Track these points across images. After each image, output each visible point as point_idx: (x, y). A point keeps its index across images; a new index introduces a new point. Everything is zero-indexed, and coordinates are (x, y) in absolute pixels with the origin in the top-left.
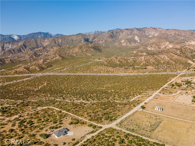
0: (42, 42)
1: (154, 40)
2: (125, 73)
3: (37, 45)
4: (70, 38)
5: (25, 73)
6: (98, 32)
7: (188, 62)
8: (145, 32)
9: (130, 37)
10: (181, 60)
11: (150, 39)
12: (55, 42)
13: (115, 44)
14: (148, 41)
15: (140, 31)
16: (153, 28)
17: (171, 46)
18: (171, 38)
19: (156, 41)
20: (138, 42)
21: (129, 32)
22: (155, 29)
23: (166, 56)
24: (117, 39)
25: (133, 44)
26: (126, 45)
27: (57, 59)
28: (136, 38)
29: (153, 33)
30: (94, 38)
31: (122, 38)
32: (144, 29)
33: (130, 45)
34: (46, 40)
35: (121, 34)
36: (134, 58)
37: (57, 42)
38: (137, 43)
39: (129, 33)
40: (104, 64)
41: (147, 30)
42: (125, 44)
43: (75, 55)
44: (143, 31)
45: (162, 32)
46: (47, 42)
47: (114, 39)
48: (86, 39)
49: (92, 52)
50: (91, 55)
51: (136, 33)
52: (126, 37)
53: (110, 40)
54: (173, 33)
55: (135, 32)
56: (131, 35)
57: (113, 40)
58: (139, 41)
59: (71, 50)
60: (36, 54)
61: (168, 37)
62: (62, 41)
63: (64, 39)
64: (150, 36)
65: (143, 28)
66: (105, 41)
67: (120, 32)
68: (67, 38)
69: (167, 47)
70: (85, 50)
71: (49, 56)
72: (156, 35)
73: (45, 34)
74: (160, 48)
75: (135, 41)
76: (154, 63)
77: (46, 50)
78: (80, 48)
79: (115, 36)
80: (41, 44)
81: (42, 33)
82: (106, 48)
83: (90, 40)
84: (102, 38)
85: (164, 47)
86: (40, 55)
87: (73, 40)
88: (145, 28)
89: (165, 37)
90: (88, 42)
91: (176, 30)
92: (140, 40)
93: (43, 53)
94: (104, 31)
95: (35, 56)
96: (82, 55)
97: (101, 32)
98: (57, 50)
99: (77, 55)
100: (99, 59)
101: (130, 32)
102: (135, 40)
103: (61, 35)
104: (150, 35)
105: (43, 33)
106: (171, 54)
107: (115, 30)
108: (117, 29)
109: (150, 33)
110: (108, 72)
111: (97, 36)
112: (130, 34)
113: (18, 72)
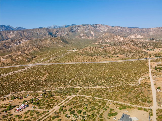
0: (7, 34)
1: (106, 34)
2: (106, 60)
3: (2, 37)
4: (34, 31)
5: (13, 64)
6: (57, 26)
7: (144, 51)
8: (97, 28)
9: (87, 31)
10: (138, 49)
11: (103, 33)
12: (21, 35)
13: (76, 37)
14: (101, 35)
15: (93, 27)
16: (103, 25)
17: (122, 39)
19: (108, 35)
20: (93, 36)
21: (85, 27)
22: (104, 25)
23: (126, 46)
24: (76, 33)
25: (90, 38)
26: (85, 38)
27: (34, 50)
28: (92, 32)
29: (103, 29)
30: (57, 32)
31: (80, 32)
32: (96, 25)
33: (88, 38)
34: (11, 33)
35: (79, 29)
36: (103, 48)
37: (22, 35)
38: (93, 37)
39: (85, 28)
40: (82, 54)
41: (98, 26)
43: (48, 46)
44: (95, 27)
45: (109, 28)
46: (12, 34)
48: (50, 32)
49: (62, 43)
50: (63, 46)
51: (90, 28)
52: (83, 32)
53: (71, 33)
54: (117, 30)
55: (90, 27)
57: (74, 34)
58: (94, 35)
59: (43, 42)
60: (5, 45)
61: (115, 32)
62: (27, 34)
63: (30, 32)
64: (102, 31)
66: (67, 34)
67: (78, 27)
68: (33, 31)
69: (120, 40)
70: (55, 42)
71: (22, 47)
72: (106, 30)
73: (6, 27)
74: (114, 40)
75: (91, 35)
76: (120, 52)
77: (15, 42)
78: (51, 40)
79: (74, 31)
80: (7, 36)
81: (3, 26)
82: (70, 40)
83: (54, 33)
84: (64, 32)
85: (117, 39)
86: (9, 46)
88: (96, 24)
89: (113, 32)
90: (52, 35)
91: (119, 27)
92: (95, 34)
93: (13, 45)
94: (62, 26)
95: (5, 47)
96: (54, 46)
97: (59, 26)
98: (29, 42)
99: (50, 47)
100: (74, 50)
103: (22, 28)
104: (102, 30)
105: (5, 26)
106: (129, 45)
107: (71, 25)
108: (72, 24)
109: (101, 29)
110: (91, 60)
111: (59, 30)
112: (86, 29)
113: (5, 64)
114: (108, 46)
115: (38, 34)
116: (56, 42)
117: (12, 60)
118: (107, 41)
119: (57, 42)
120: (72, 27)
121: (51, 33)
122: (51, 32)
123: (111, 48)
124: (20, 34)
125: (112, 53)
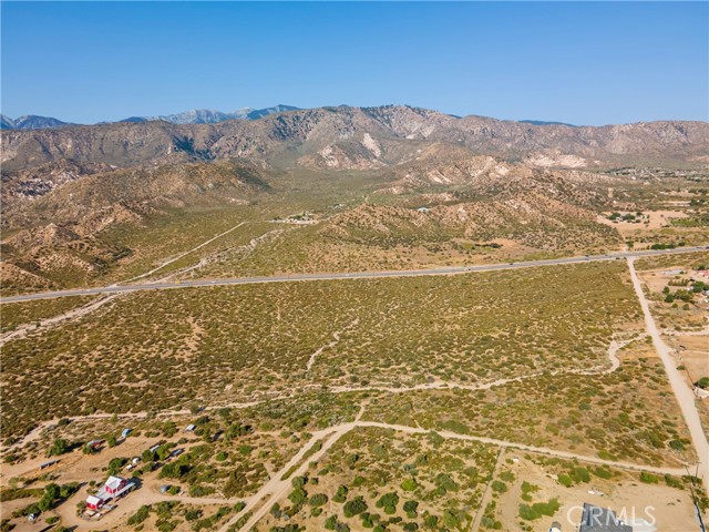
1: (432, 150)
2: (448, 264)
4: (110, 134)
5: (29, 286)
6: (209, 114)
7: (599, 222)
8: (388, 121)
9: (346, 136)
10: (575, 214)
11: (416, 145)
12: (46, 150)
13: (301, 161)
14: (411, 155)
15: (373, 116)
16: (413, 110)
17: (503, 171)
18: (475, 143)
19: (437, 153)
20: (375, 157)
21: (339, 119)
22: (419, 111)
23: (523, 203)
24: (301, 144)
25: (363, 164)
26: (341, 165)
27: (119, 220)
28: (369, 142)
29: (416, 127)
30: (214, 139)
31: (318, 140)
32: (385, 111)
33: (354, 167)
35: (311, 124)
36: (430, 212)
37: (53, 149)
38: (374, 161)
39: (339, 121)
40: (340, 238)
41: (395, 114)
42: (336, 163)
43: (180, 204)
44: (383, 116)
45: (443, 123)
47: (289, 142)
48: (181, 139)
49: (242, 189)
50: (246, 202)
51: (362, 124)
52: (332, 138)
53: (275, 145)
54: (477, 130)
55: (359, 119)
56: (348, 130)
57: (289, 148)
58: (378, 153)
59: (155, 183)
61: (466, 142)
62: (76, 146)
63: (88, 139)
64: (411, 137)
65: (382, 107)
66: (260, 150)
67: (309, 119)
68: (101, 134)
69: (491, 175)
70: (210, 185)
71: (56, 207)
72: (428, 132)
74: (468, 177)
75: (367, 154)
76: (501, 227)
77: (22, 184)
78: (191, 176)
79: (291, 134)
82: (276, 175)
83: (199, 144)
84: (244, 139)
85: (480, 172)
87: (127, 143)
88: (387, 107)
89: (458, 141)
90: (192, 151)
91: (484, 119)
92: (382, 148)
94: (233, 112)
96: (205, 204)
97: (220, 114)
99: (187, 205)
101: (343, 119)
102: (364, 148)
103: (50, 121)
104: (410, 133)
106: (538, 196)
107: (274, 109)
108: (280, 106)
109: (408, 126)
110: (386, 264)
111: (224, 132)
112: (343, 125)
114: (447, 199)
115: (129, 148)
116: (215, 185)
117: (22, 268)
118: (437, 180)
119: (218, 185)
120: (280, 119)
121: (185, 145)
122: (186, 138)
123: (461, 209)
124: (40, 149)
125: (468, 231)
